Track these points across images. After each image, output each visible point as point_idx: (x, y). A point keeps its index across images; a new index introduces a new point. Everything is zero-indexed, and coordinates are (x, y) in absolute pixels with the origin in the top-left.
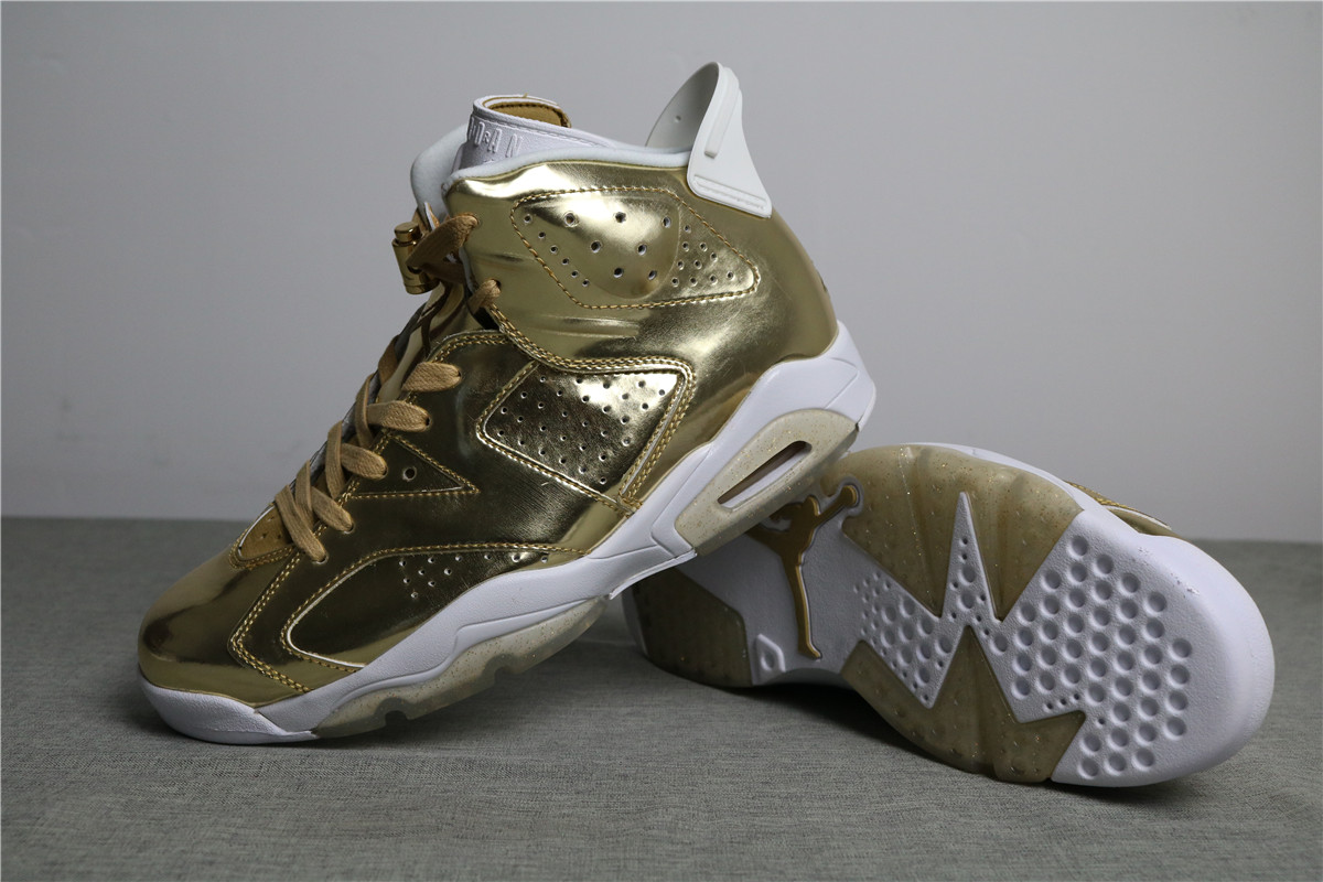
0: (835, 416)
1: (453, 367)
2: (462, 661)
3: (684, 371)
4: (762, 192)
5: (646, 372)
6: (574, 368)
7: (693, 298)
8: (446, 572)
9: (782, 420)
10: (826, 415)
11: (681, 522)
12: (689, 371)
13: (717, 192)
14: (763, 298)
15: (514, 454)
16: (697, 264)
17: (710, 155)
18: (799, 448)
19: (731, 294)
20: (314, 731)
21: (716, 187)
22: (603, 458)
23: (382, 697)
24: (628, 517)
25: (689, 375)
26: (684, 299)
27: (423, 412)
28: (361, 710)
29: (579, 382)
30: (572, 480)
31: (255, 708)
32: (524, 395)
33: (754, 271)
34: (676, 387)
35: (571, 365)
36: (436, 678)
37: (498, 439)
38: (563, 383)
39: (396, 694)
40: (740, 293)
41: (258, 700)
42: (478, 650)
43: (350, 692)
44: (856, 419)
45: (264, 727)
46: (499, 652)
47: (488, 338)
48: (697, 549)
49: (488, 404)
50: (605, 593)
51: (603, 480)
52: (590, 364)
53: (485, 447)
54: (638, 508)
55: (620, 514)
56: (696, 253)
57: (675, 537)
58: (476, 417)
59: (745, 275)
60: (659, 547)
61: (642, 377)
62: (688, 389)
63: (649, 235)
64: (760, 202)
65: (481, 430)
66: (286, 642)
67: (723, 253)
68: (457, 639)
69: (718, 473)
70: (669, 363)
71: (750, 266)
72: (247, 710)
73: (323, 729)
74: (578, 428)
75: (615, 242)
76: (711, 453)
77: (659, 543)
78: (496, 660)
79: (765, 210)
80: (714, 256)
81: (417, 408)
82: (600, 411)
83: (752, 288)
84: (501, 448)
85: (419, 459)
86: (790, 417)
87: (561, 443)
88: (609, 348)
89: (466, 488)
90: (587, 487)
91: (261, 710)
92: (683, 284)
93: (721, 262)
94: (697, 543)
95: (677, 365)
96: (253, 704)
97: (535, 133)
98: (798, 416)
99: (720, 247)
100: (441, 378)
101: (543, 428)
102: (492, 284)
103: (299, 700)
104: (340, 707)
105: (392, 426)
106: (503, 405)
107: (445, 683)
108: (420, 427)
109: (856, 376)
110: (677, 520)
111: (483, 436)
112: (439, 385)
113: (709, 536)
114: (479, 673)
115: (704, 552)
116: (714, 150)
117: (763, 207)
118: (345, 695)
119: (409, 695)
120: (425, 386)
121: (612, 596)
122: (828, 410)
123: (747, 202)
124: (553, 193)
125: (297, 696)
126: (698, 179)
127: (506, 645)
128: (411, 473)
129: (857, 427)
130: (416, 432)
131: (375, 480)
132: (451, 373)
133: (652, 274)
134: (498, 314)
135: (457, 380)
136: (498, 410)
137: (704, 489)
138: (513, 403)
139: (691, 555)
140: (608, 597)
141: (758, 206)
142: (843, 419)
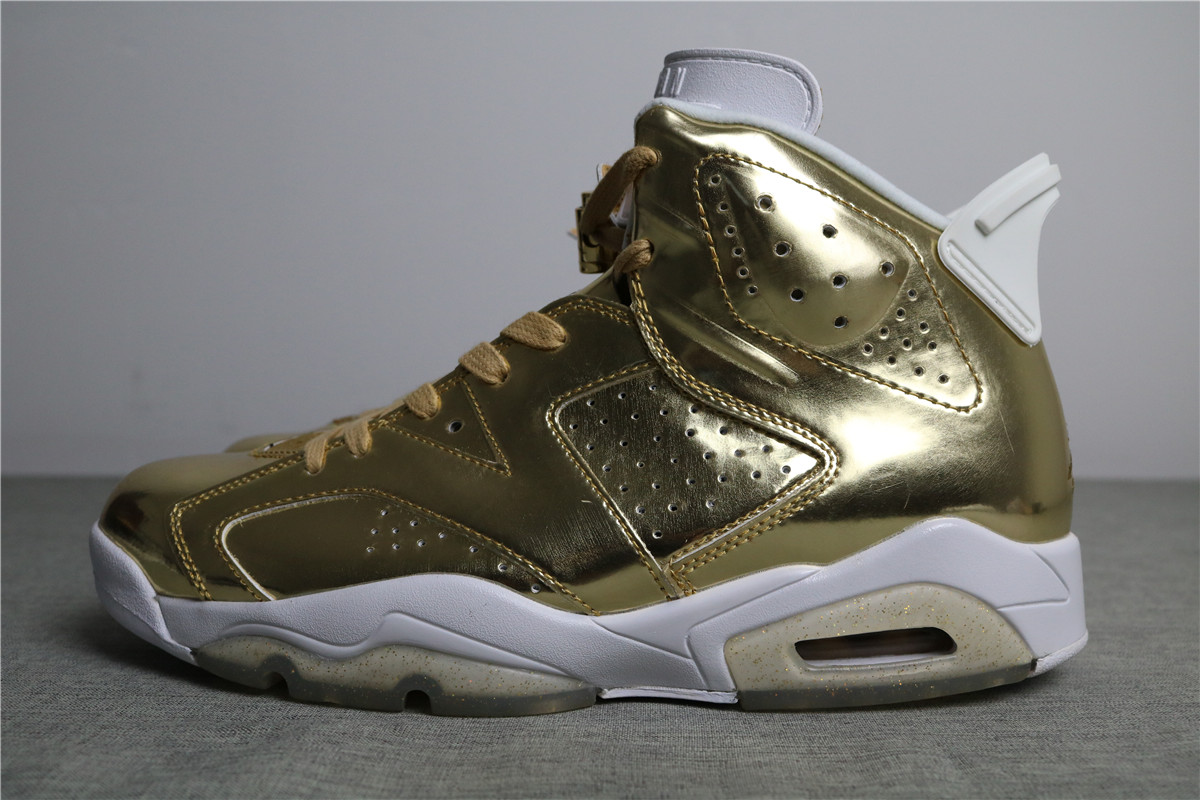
0: (1007, 630)
1: (562, 329)
2: (377, 657)
3: (827, 458)
4: (1035, 313)
5: (782, 439)
6: (695, 391)
7: (882, 382)
8: (420, 544)
9: (931, 589)
10: (995, 619)
11: (737, 647)
12: (834, 463)
13: (983, 286)
14: (978, 427)
15: (573, 453)
16: (907, 344)
17: (982, 229)
18: (936, 641)
19: (934, 401)
20: (194, 652)
22: (673, 509)
23: (274, 649)
24: (669, 599)
25: (831, 466)
26: (868, 376)
27: (505, 365)
28: (249, 653)
29: (694, 411)
30: (622, 514)
31: (158, 593)
32: (623, 396)
33: (980, 390)
34: (809, 474)
35: (693, 385)
36: (340, 660)
37: (567, 430)
38: (675, 401)
39: (289, 653)
40: (947, 406)
41: (165, 589)
42: (401, 653)
43: (250, 622)
44: (1038, 652)
45: (152, 619)
46: (425, 670)
47: (615, 312)
48: (740, 695)
49: (577, 385)
50: (599, 682)
51: (658, 534)
52: (715, 394)
53: (547, 431)
54: (686, 595)
55: (665, 591)
56: (910, 329)
57: (718, 659)
58: (556, 393)
59: (964, 385)
60: (691, 662)
61: (773, 442)
62: (821, 481)
63: (856, 269)
64: (1028, 324)
65: (553, 412)
66: (220, 533)
67: (947, 349)
68: (381, 625)
69: (811, 610)
70: (813, 440)
71: (978, 382)
72: (148, 589)
73: (201, 654)
74: (664, 463)
75: (805, 263)
76: (814, 579)
77: (695, 657)
78: (417, 677)
79: (1032, 336)
80: (933, 346)
81: (501, 357)
82: (700, 454)
83: (967, 409)
84: (564, 440)
85: (474, 416)
86: (943, 591)
87: (635, 469)
88: (747, 385)
89: (500, 467)
90: (634, 532)
91: (162, 599)
92: (877, 358)
93: (939, 358)
94: (743, 687)
95: (822, 447)
96: (160, 589)
98: (955, 597)
99: (946, 339)
100: (542, 334)
101: (624, 444)
102: (645, 244)
103: (197, 605)
104: (229, 637)
105: (469, 366)
106: (592, 396)
107: (347, 673)
108: (494, 379)
109: (1064, 600)
110: (731, 639)
111: (552, 419)
112: (535, 340)
113: (764, 685)
114: (390, 682)
115: (749, 703)
116: (990, 224)
117: (1027, 330)
118: (239, 623)
119: (304, 665)
120: (522, 335)
121: (608, 694)
122: (1002, 615)
123: (1009, 312)
124: (759, 165)
125: (197, 600)
126: (952, 247)
127: (437, 667)
128: (456, 426)
129: (1034, 663)
130: (489, 384)
131: (421, 418)
132: (556, 335)
133: (840, 321)
134: (637, 287)
135: (559, 344)
136: (585, 399)
137: (783, 620)
138: (605, 399)
139: (729, 698)
140: (600, 690)
141: (1021, 325)
142: (1018, 640)
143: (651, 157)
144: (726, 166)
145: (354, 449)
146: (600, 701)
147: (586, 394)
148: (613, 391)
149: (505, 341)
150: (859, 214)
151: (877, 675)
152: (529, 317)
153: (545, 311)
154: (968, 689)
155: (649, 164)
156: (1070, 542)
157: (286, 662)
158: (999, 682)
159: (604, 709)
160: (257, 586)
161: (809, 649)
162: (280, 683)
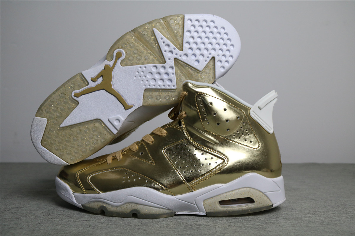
0: (266, 198)
1: (166, 131)
2: (126, 205)
3: (225, 160)
4: (272, 126)
5: (215, 156)
6: (196, 145)
7: (237, 143)
8: (135, 180)
9: (248, 189)
10: (263, 195)
11: (206, 202)
12: (227, 161)
13: (260, 121)
14: (259, 153)
15: (169, 160)
16: (243, 134)
17: (259, 108)
18: (250, 200)
19: (249, 147)
20: (82, 206)
21: (256, 116)
22: (191, 172)
23: (102, 204)
24: (191, 192)
25: (226, 162)
26: (234, 141)
27: (153, 139)
28: (95, 205)
29: (196, 150)
30: (180, 173)
31: (73, 192)
32: (180, 146)
33: (259, 144)
34: (221, 163)
35: (195, 144)
36: (117, 206)
37: (167, 154)
38: (191, 147)
39: (105, 205)
40: (252, 148)
42: (131, 205)
43: (96, 198)
44: (273, 203)
45: (72, 198)
46: (136, 208)
47: (178, 128)
48: (207, 213)
49: (169, 144)
50: (175, 211)
51: (188, 177)
52: (200, 146)
53: (163, 155)
54: (194, 191)
55: (190, 190)
56: (243, 131)
57: (202, 205)
58: (165, 146)
59: (256, 143)
60: (196, 206)
61: (213, 156)
62: (224, 165)
63: (231, 118)
64: (270, 129)
65: (164, 150)
66: (88, 178)
67: (252, 135)
68: (126, 199)
69: (222, 194)
70: (222, 156)
71: (259, 143)
72: (71, 191)
73: (84, 206)
74: (189, 161)
75: (220, 117)
76: (223, 187)
77: (196, 205)
78: (135, 210)
79: (271, 132)
80: (249, 135)
81: (152, 138)
82: (197, 159)
83: (256, 149)
84: (167, 156)
85: (146, 151)
86: (252, 189)
87: (182, 163)
88: (207, 144)
89: (152, 163)
90: (183, 177)
91: (74, 193)
92: (236, 137)
93: (250, 137)
94: (207, 211)
95: (224, 157)
96: (74, 191)
98: (254, 190)
99: (252, 133)
100: (161, 132)
101: (180, 157)
102: (184, 113)
103: (83, 195)
104: (91, 202)
105: (145, 140)
106: (173, 146)
107: (119, 209)
108: (150, 143)
109: (279, 191)
110: (204, 200)
111: (164, 152)
112: (160, 134)
113: (212, 211)
114: (128, 211)
115: (209, 215)
116: (261, 107)
117: (270, 130)
118: (93, 199)
119: (109, 208)
120: (155, 132)
121: (177, 213)
122: (265, 194)
123: (266, 126)
124: (210, 95)
125: (83, 193)
126: (253, 112)
127: (139, 207)
128: (142, 153)
129: (272, 205)
130: (149, 144)
131: (134, 151)
132: (164, 133)
133: (228, 130)
134: (183, 122)
135: (165, 135)
136: (171, 147)
137: (216, 196)
138: (176, 147)
139: (204, 214)
140: (175, 212)
141: (269, 129)
142: (269, 200)
143: (185, 93)
144: (202, 96)
145: (118, 159)
146: (176, 215)
147: (171, 146)
148: (177, 145)
149: (152, 134)
150: (232, 105)
151: (237, 208)
152: (158, 128)
153: (162, 127)
154: (258, 211)
155: (185, 95)
156: (281, 177)
157: (104, 207)
158: (264, 210)
159: (176, 217)
160: (98, 190)
161: (222, 203)
162: (103, 212)
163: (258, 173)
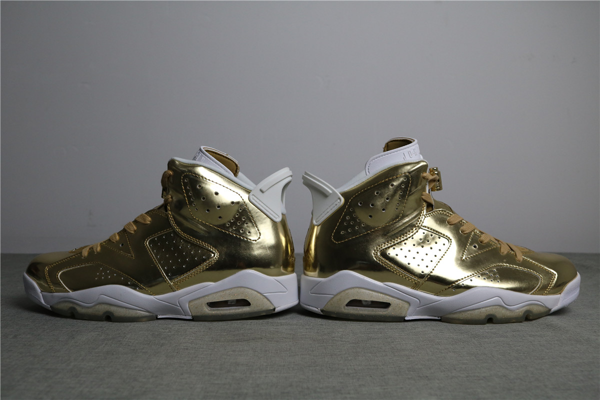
0: (265, 300)
2: (97, 306)
3: (216, 254)
5: (205, 249)
6: (183, 236)
7: (232, 233)
8: (110, 277)
9: (243, 289)
10: (262, 297)
11: (191, 304)
12: (218, 255)
13: (262, 207)
14: (258, 245)
15: (151, 253)
16: (239, 223)
17: (261, 191)
18: (245, 303)
20: (51, 307)
21: (258, 201)
22: (175, 267)
23: (71, 305)
24: (174, 291)
26: (229, 232)
27: (135, 228)
28: (65, 306)
29: (183, 241)
30: (161, 269)
31: (41, 291)
32: (165, 237)
33: (260, 235)
34: (211, 258)
35: (182, 234)
36: (88, 308)
37: (150, 247)
38: (177, 239)
39: (75, 306)
40: (250, 240)
41: (43, 289)
42: (103, 306)
43: (65, 298)
44: (276, 306)
45: (40, 298)
46: (110, 310)
47: (163, 214)
48: (192, 317)
49: (153, 234)
50: (157, 314)
51: (170, 274)
52: (188, 237)
53: (145, 247)
54: (178, 290)
55: (172, 289)
56: (240, 219)
57: (187, 307)
58: (148, 236)
59: (256, 234)
60: (180, 308)
61: (202, 249)
62: (214, 260)
63: (223, 204)
64: (277, 217)
65: (147, 241)
66: (58, 275)
67: (250, 224)
68: (98, 299)
69: (211, 294)
70: (212, 249)
71: (259, 233)
72: (39, 290)
74: (174, 255)
75: (209, 203)
76: (212, 286)
78: (108, 312)
79: (278, 220)
80: (246, 223)
81: (134, 226)
82: (183, 253)
83: (256, 241)
84: (149, 249)
85: (127, 242)
86: (246, 289)
87: (166, 257)
89: (132, 256)
90: (164, 273)
91: (43, 293)
92: (231, 227)
93: (248, 227)
94: (193, 315)
95: (215, 251)
97: (209, 159)
98: (250, 291)
99: (250, 221)
100: (145, 220)
101: (164, 250)
102: (170, 196)
103: (52, 294)
104: (60, 302)
105: (126, 228)
106: (157, 237)
107: (90, 311)
108: (132, 232)
109: (285, 292)
110: (190, 302)
111: (146, 243)
112: (143, 221)
113: (199, 314)
114: (101, 313)
115: (195, 319)
116: (264, 190)
117: (276, 218)
118: (61, 299)
119: (79, 309)
120: (140, 220)
121: (159, 317)
122: (264, 296)
123: (270, 213)
124: (199, 176)
125: (52, 292)
126: (253, 197)
127: (112, 309)
128: (122, 245)
129: (274, 309)
130: (131, 233)
131: (114, 242)
132: (149, 220)
133: (220, 217)
134: (169, 208)
135: (149, 223)
136: (155, 238)
137: (204, 297)
138: (160, 238)
139: (190, 318)
140: (157, 316)
141: (275, 217)
142: (269, 302)
143: (171, 173)
144: (189, 176)
145: (95, 251)
146: (158, 319)
147: (155, 237)
148: (162, 236)
149: (135, 222)
151: (229, 311)
152: (142, 215)
153: (146, 213)
154: (256, 315)
155: (170, 175)
157: (74, 309)
158: (264, 314)
160: (67, 288)
161: (212, 305)
162: (73, 314)
163: (255, 270)
